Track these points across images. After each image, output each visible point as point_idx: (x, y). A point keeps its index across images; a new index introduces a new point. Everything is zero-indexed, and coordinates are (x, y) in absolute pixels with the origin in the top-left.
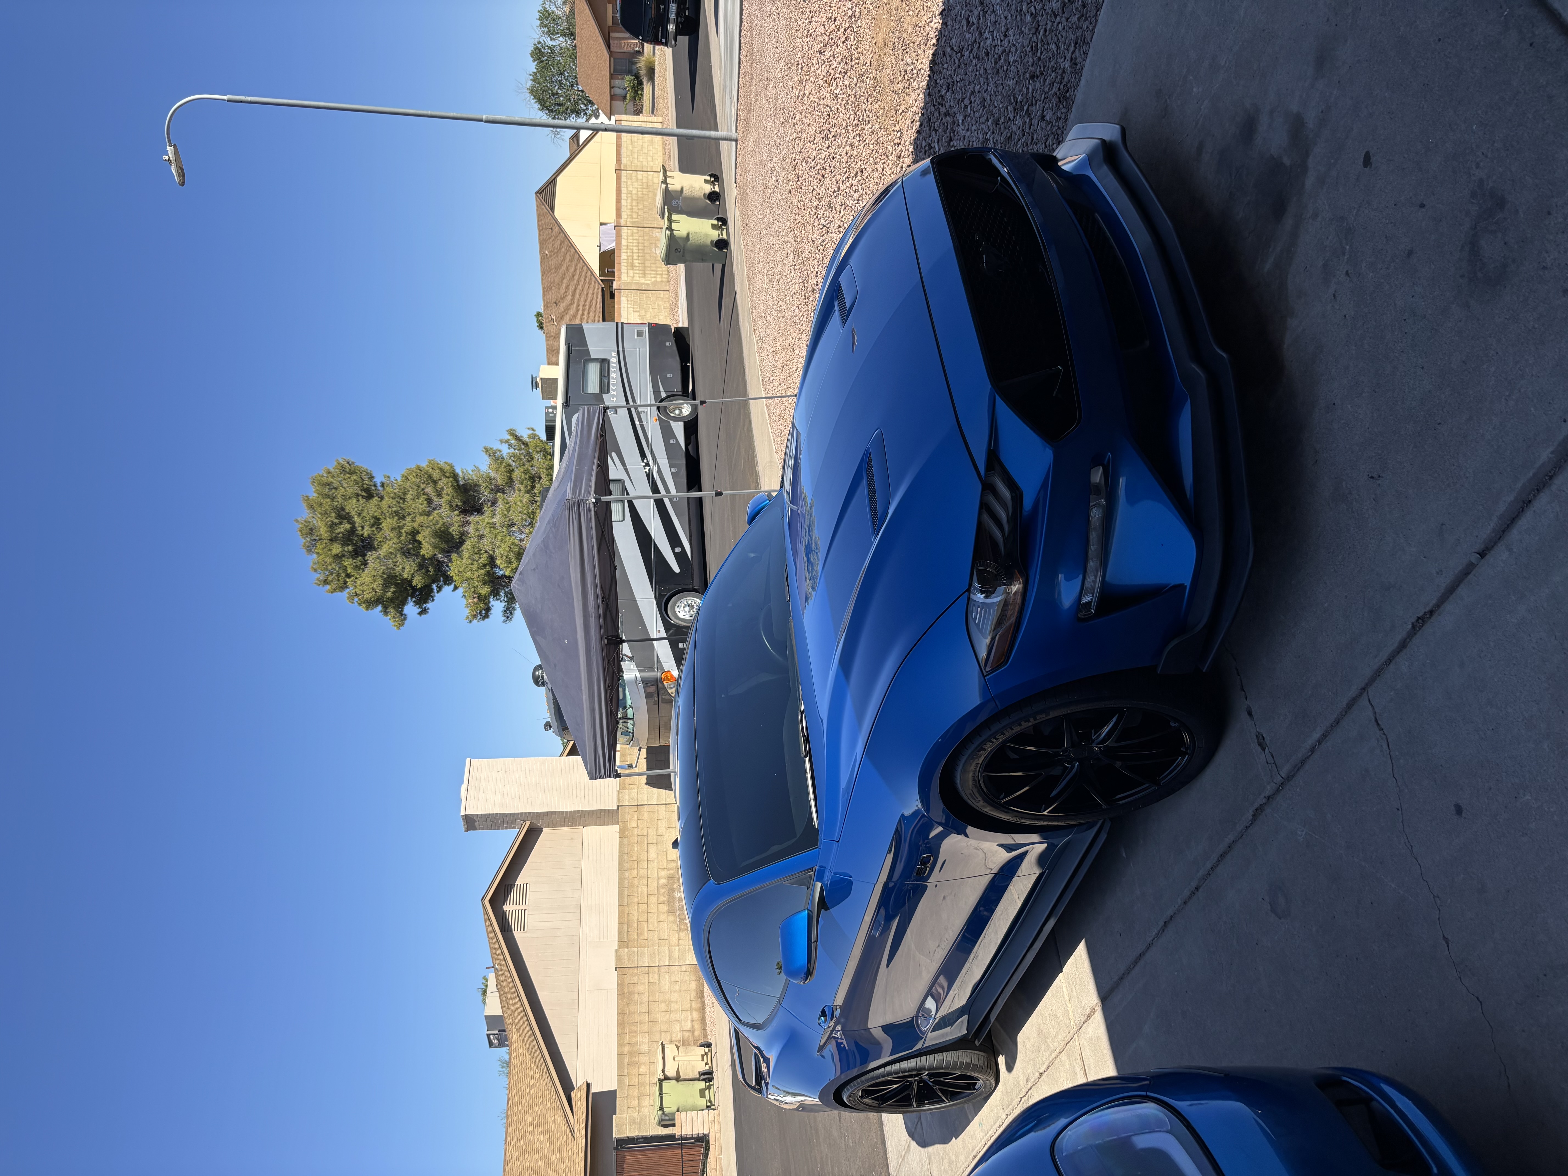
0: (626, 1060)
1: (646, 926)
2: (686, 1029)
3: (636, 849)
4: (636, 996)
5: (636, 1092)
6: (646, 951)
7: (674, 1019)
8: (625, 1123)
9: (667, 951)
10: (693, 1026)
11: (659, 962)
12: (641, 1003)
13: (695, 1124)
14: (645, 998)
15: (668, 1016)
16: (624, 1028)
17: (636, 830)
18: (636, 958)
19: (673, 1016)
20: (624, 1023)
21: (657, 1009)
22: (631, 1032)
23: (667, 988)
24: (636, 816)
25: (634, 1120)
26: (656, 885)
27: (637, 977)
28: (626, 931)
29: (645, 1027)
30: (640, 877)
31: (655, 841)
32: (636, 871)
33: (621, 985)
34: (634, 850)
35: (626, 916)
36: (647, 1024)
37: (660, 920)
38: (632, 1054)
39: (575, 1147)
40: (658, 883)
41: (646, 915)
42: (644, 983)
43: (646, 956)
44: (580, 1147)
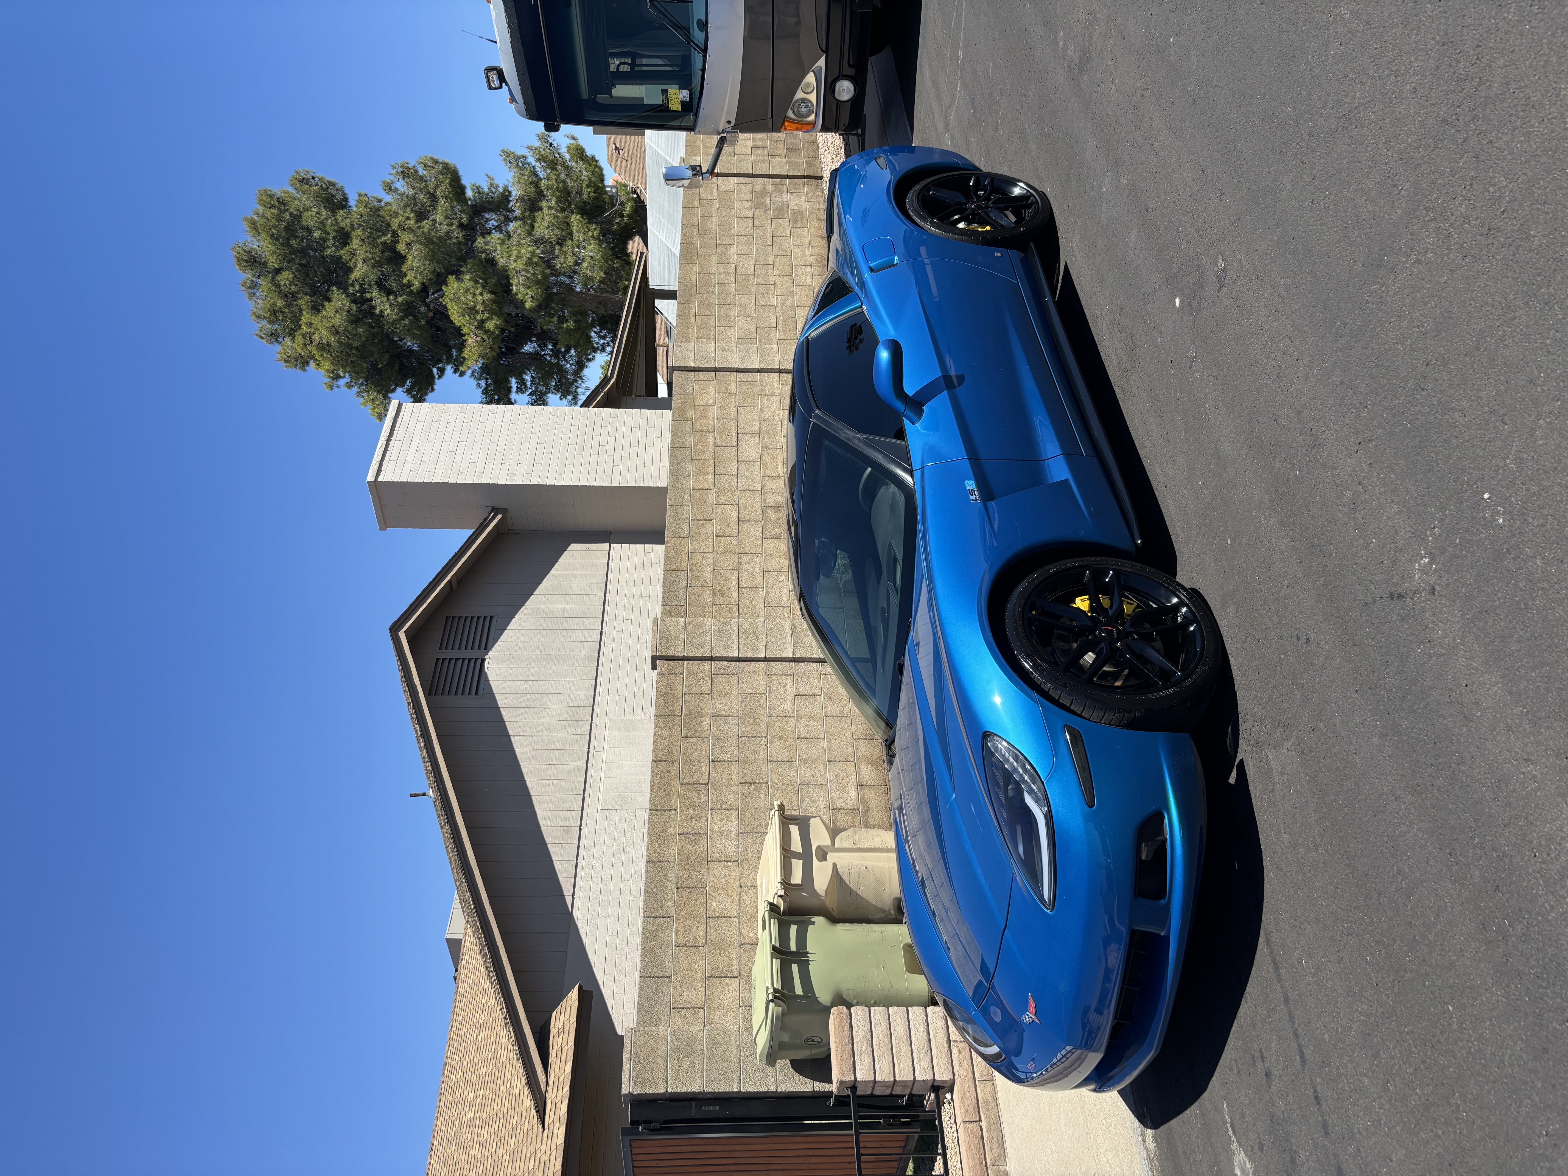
0: (673, 876)
1: (734, 578)
2: (844, 806)
3: (711, 440)
4: (706, 722)
5: (700, 963)
6: (735, 626)
7: (809, 780)
8: (662, 1052)
9: (788, 628)
10: (863, 800)
11: (767, 650)
12: (718, 739)
13: (901, 1051)
14: (731, 727)
15: (792, 773)
16: (669, 795)
17: (712, 409)
18: (708, 638)
19: (805, 773)
20: (669, 784)
21: (763, 754)
22: (689, 804)
23: (789, 707)
24: (711, 388)
25: (689, 1045)
26: (759, 504)
27: (708, 680)
28: (684, 585)
29: (731, 797)
30: (719, 488)
31: (756, 429)
32: (710, 477)
33: (665, 695)
34: (707, 442)
35: (685, 557)
36: (735, 789)
37: (770, 568)
38: (688, 861)
39: (544, 1147)
40: (763, 501)
41: (735, 558)
42: (727, 695)
43: (735, 635)
44: (554, 1147)
